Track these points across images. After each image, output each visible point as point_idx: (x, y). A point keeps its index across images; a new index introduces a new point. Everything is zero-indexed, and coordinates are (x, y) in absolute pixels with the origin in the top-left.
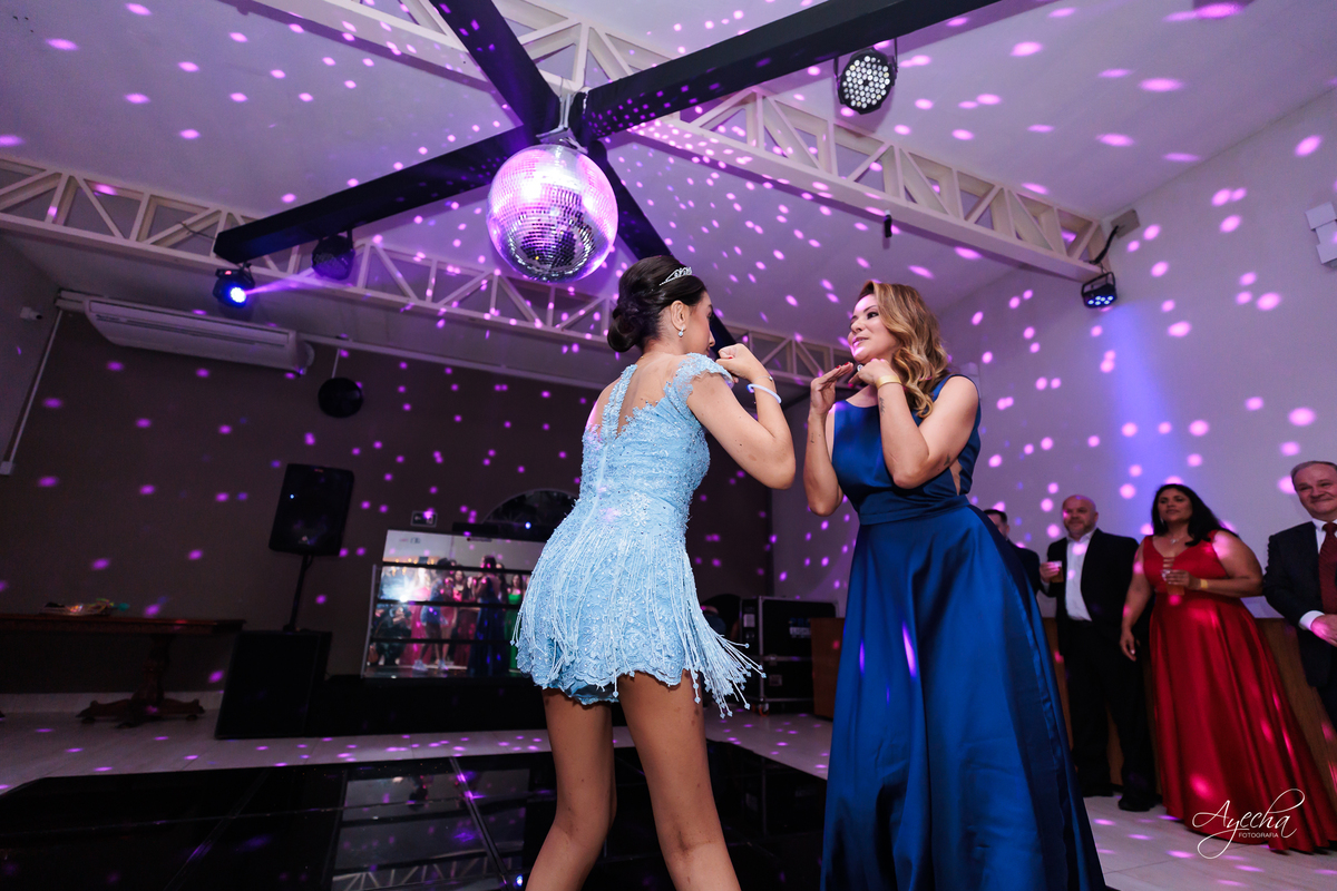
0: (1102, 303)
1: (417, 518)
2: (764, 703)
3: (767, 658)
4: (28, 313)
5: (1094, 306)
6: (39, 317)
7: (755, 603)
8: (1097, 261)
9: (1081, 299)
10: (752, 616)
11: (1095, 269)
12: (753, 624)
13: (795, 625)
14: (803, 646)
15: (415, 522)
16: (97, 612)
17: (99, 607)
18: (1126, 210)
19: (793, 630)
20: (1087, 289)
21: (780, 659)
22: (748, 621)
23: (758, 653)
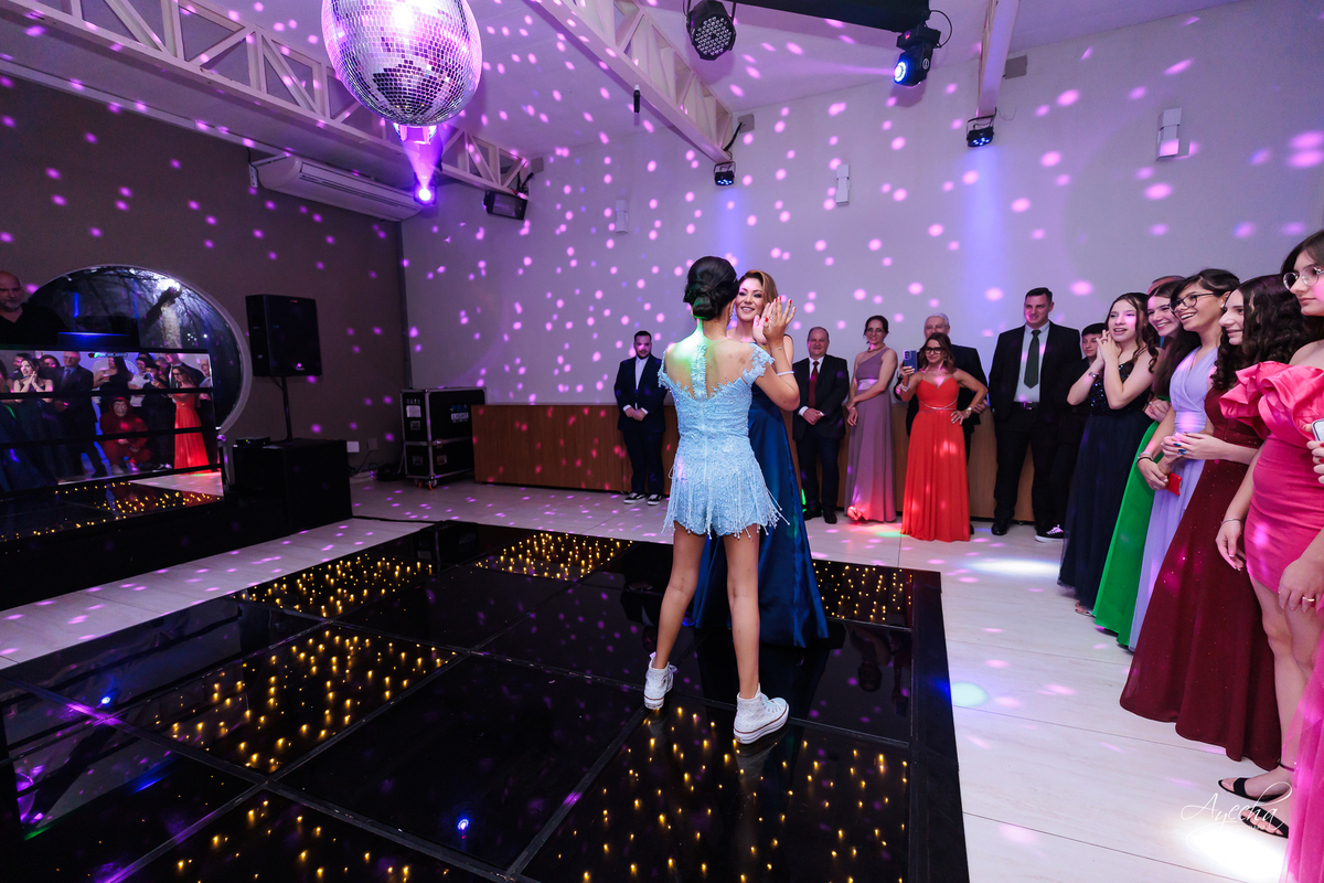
0: (725, 184)
2: (434, 480)
3: (435, 443)
5: (720, 184)
7: (421, 396)
8: (726, 149)
9: (713, 177)
10: (418, 408)
11: (725, 156)
12: (419, 415)
13: (455, 412)
14: (466, 428)
18: (748, 112)
19: (454, 416)
20: (718, 170)
21: (445, 441)
22: (413, 411)
23: (426, 439)
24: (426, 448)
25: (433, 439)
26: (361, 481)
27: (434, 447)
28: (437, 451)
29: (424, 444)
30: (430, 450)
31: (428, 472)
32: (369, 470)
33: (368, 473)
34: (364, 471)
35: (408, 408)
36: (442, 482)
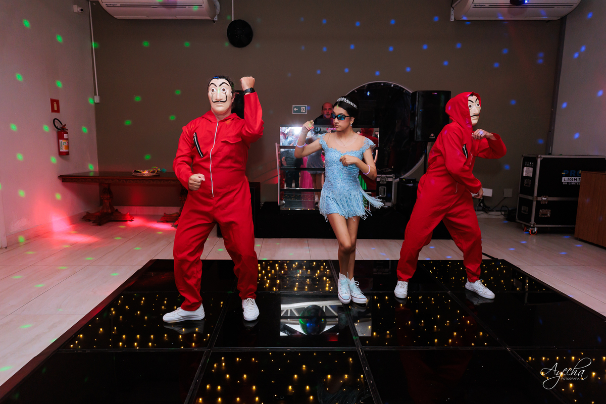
1: (295, 109)
2: (534, 227)
3: (539, 199)
4: (76, 9)
6: (82, 10)
7: (534, 160)
10: (531, 169)
12: (531, 175)
13: (566, 176)
14: (574, 190)
15: (295, 112)
16: (154, 174)
17: (153, 172)
19: (565, 179)
21: (551, 199)
22: (527, 172)
23: (532, 195)
24: (531, 201)
25: (539, 195)
26: (494, 217)
27: (538, 202)
28: (540, 205)
29: (530, 198)
30: (534, 203)
31: (529, 220)
32: (501, 211)
33: (499, 213)
34: (497, 211)
35: (525, 169)
36: (541, 232)
